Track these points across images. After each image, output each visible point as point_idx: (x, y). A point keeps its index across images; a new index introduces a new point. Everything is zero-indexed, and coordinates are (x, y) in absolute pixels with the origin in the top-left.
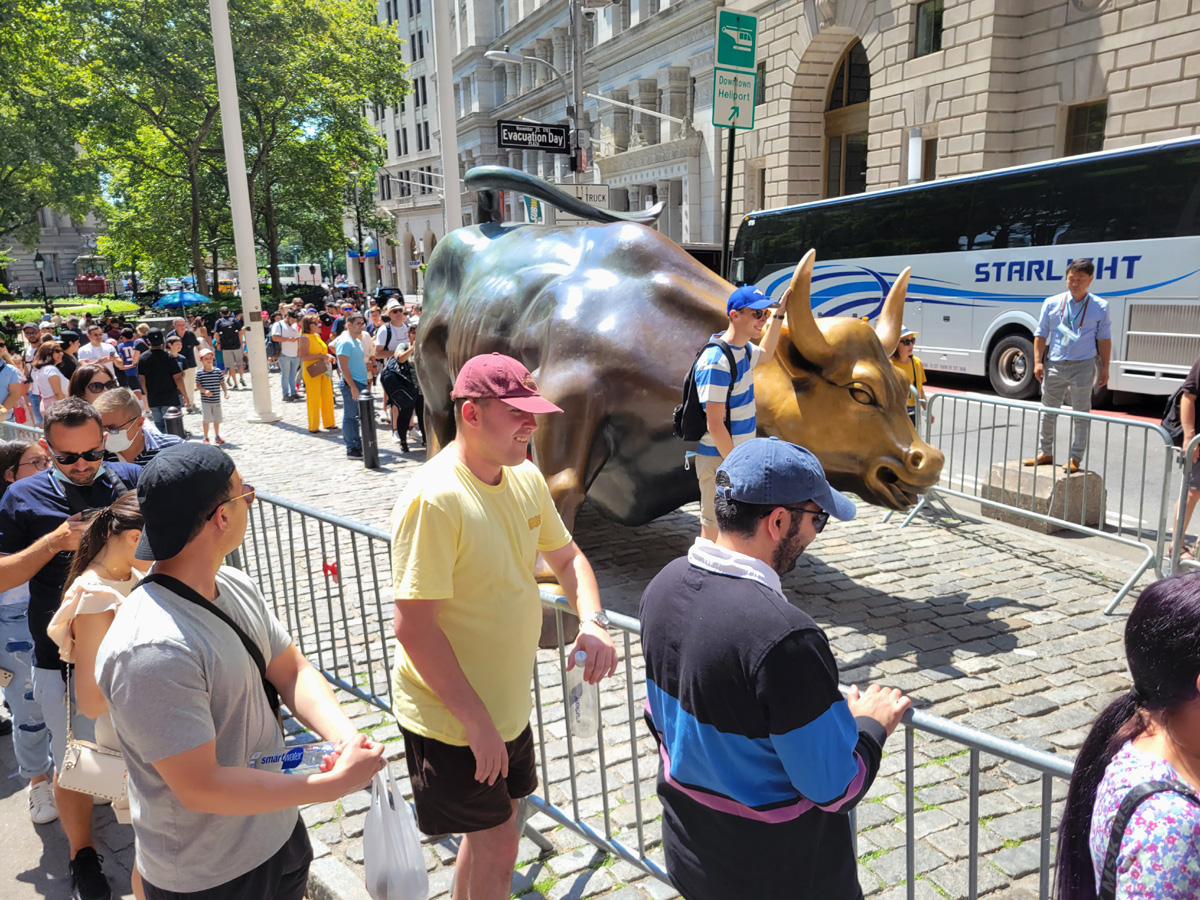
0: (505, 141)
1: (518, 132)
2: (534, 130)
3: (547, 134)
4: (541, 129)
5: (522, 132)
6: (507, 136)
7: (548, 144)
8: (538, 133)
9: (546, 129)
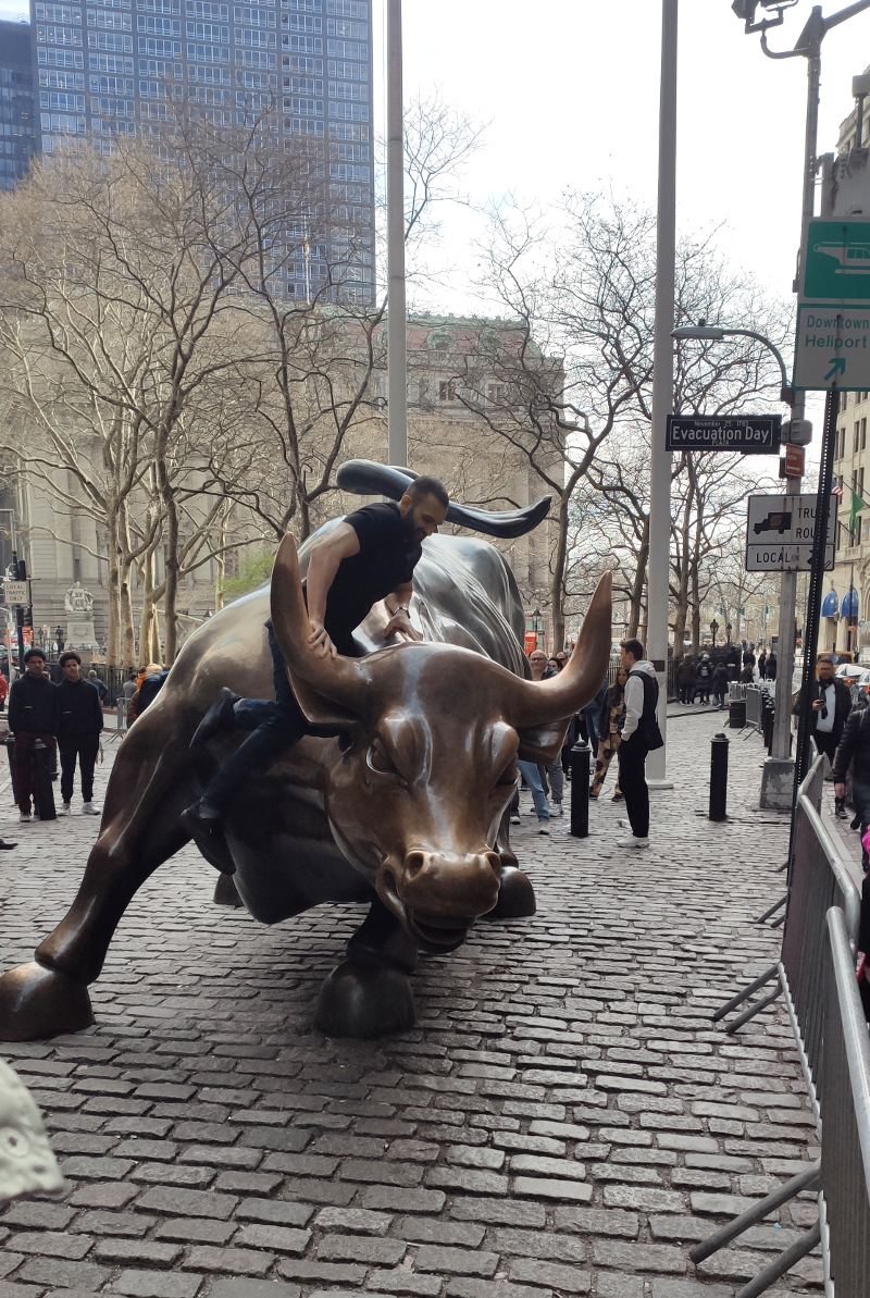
0: (674, 442)
1: (696, 429)
2: (722, 424)
3: (743, 430)
4: (734, 424)
5: (702, 428)
6: (679, 435)
7: (743, 441)
8: (727, 430)
9: (743, 423)
